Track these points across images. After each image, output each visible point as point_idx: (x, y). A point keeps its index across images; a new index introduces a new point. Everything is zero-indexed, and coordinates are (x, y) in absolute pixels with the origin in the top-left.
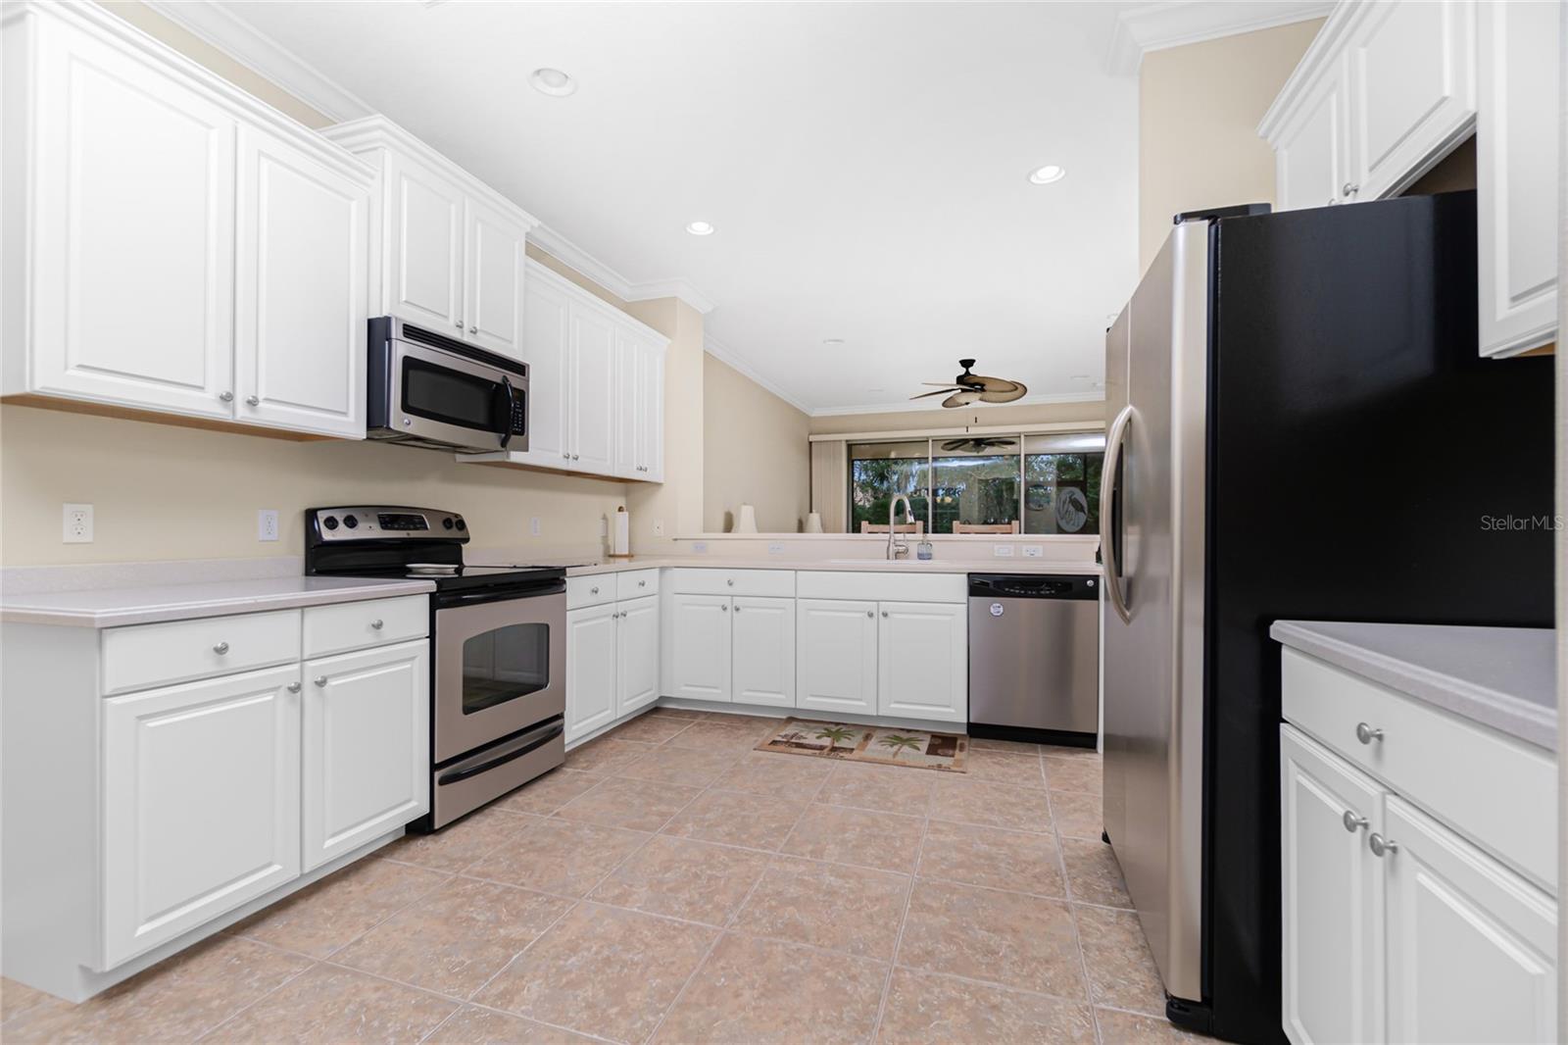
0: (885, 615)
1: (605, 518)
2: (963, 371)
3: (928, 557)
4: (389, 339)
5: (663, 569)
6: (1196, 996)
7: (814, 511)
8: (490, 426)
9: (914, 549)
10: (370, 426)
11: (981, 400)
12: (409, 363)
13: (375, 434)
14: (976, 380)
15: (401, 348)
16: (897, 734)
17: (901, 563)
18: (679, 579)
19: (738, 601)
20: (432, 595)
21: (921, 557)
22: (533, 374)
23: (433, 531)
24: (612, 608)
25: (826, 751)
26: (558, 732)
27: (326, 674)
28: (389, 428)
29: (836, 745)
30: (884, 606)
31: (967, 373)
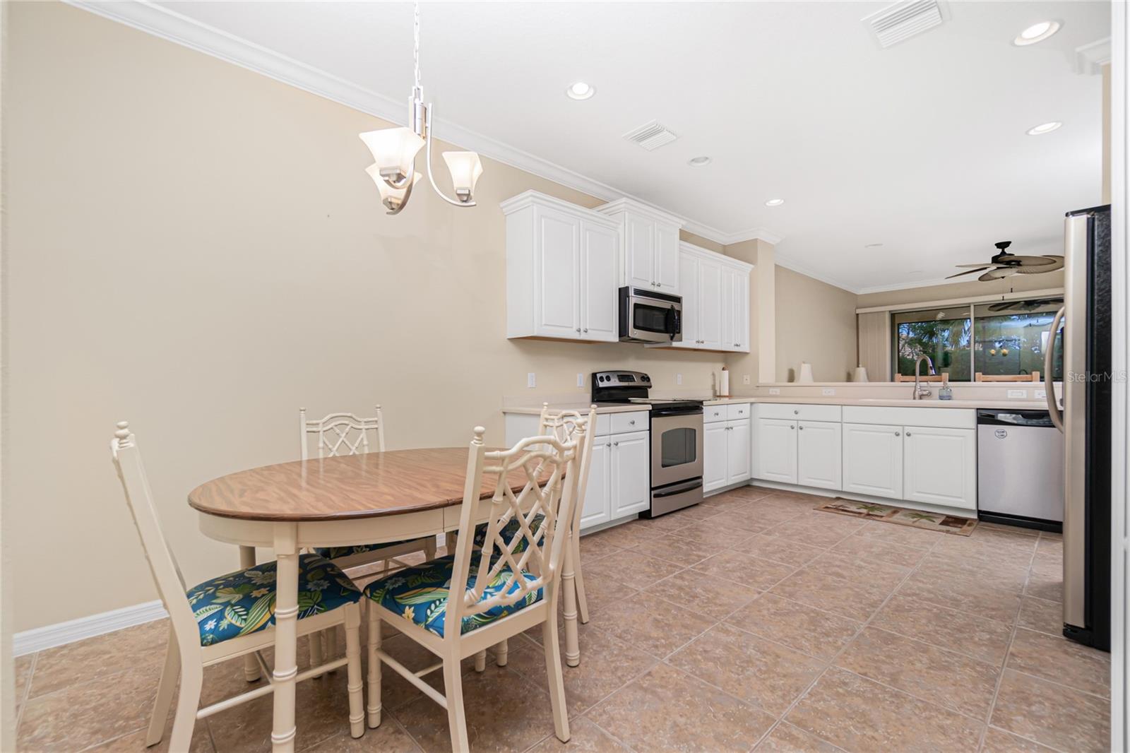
0: (909, 435)
1: (713, 374)
2: (999, 251)
3: (949, 398)
4: (629, 297)
5: (752, 403)
6: (1081, 624)
7: (860, 365)
8: (666, 331)
9: (936, 393)
10: (620, 336)
11: (1018, 272)
12: (636, 306)
13: (623, 338)
14: (1012, 258)
15: (634, 299)
16: (919, 513)
17: (925, 402)
18: (763, 410)
19: (801, 424)
20: (650, 411)
21: (941, 398)
22: (684, 301)
23: (637, 382)
24: (725, 424)
25: (863, 515)
26: (700, 485)
27: (617, 441)
28: (628, 336)
29: (871, 513)
30: (908, 429)
31: (1003, 253)
